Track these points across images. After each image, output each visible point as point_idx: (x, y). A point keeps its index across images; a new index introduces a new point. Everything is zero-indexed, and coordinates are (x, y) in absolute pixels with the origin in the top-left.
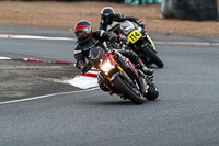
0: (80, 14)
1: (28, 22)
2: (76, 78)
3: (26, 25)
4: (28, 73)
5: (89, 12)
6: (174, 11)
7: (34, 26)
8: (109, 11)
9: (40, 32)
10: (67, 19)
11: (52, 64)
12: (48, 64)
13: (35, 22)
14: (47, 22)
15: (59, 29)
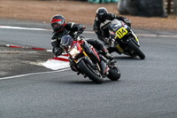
0: (52, 9)
1: (10, 16)
2: (48, 61)
3: (8, 18)
4: (10, 56)
5: (59, 8)
6: (128, 9)
7: (15, 19)
8: (103, 11)
9: (19, 23)
10: (41, 13)
11: (29, 49)
12: (25, 49)
13: (15, 16)
14: (25, 15)
15: (35, 22)
